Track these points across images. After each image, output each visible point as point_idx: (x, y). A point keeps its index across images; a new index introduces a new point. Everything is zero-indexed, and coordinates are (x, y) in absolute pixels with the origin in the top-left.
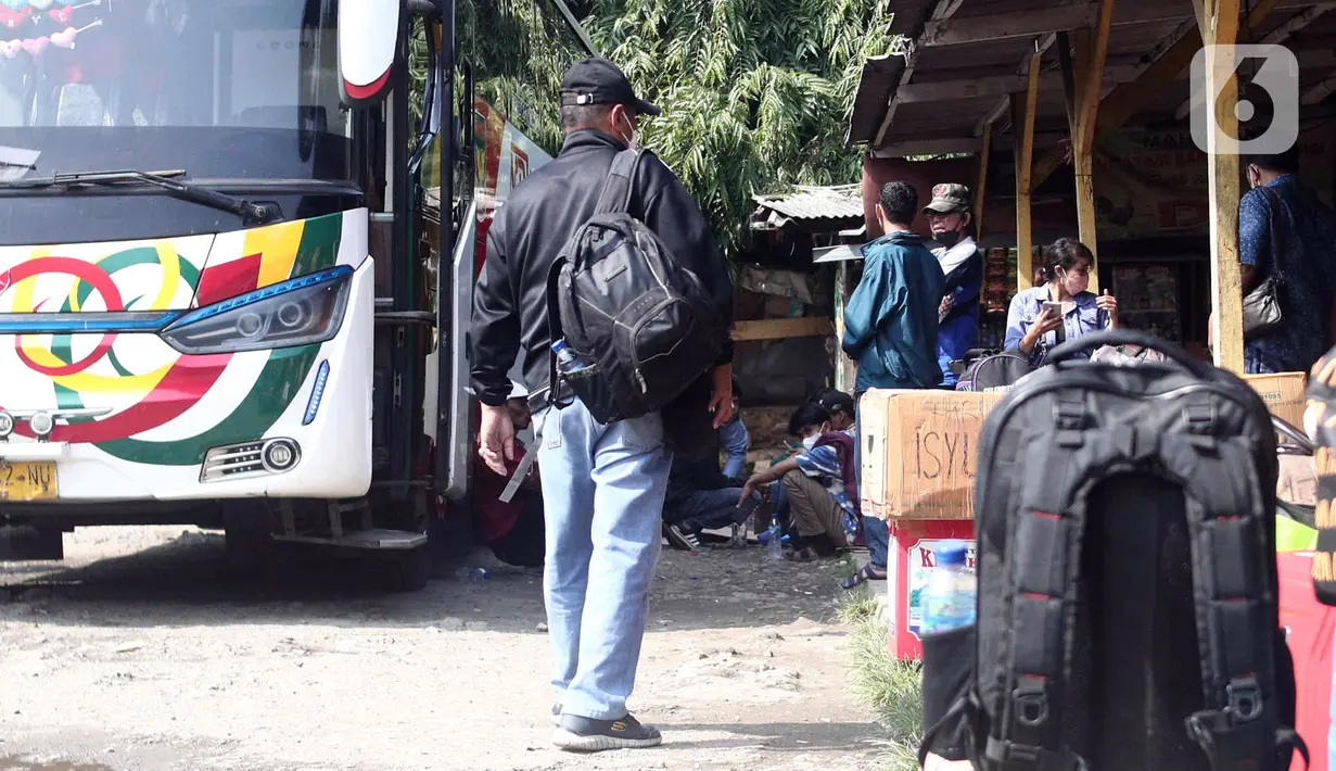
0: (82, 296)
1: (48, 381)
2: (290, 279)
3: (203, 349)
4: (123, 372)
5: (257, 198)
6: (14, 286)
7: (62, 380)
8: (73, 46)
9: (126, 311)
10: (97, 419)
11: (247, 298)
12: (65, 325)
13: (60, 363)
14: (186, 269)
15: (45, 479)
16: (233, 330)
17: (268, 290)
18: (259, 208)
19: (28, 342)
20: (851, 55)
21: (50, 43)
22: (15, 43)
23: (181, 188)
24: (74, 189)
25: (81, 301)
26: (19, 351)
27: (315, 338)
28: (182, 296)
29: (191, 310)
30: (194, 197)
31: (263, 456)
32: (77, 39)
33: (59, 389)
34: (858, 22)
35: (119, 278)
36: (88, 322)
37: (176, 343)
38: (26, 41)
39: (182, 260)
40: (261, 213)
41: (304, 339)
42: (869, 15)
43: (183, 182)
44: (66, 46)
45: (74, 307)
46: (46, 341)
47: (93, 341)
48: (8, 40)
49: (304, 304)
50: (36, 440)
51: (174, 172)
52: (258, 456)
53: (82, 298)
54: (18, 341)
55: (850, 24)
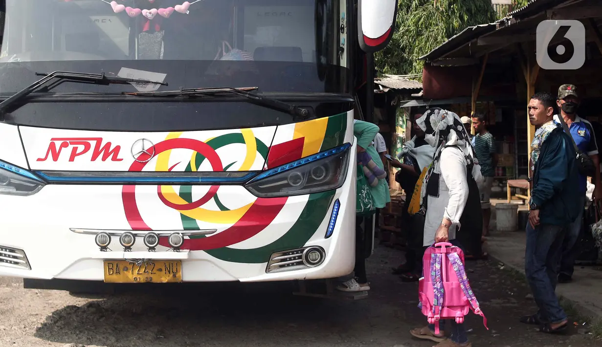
0: (198, 163)
1: (177, 213)
2: (320, 152)
3: (269, 194)
4: (223, 208)
5: (300, 104)
6: (156, 157)
7: (185, 212)
8: (188, 12)
9: (225, 172)
10: (207, 236)
11: (295, 164)
12: (187, 178)
13: (185, 202)
14: (260, 146)
15: (175, 270)
16: (285, 182)
17: (306, 159)
18: (303, 110)
19: (165, 189)
20: (402, 22)
21: (175, 10)
22: (154, 10)
23: (257, 98)
24: (192, 98)
25: (198, 166)
26: (160, 195)
27: (332, 186)
28: (258, 163)
29: (263, 171)
30: (265, 103)
31: (304, 257)
32: (190, 8)
33: (184, 218)
34: (405, 9)
35: (221, 152)
36: (201, 178)
37: (254, 190)
38: (160, 9)
39: (258, 141)
40: (305, 113)
41: (326, 188)
42: (409, 7)
43: (258, 94)
44: (184, 13)
45: (194, 169)
46: (176, 189)
47: (205, 189)
48: (149, 9)
49: (326, 166)
50: (171, 249)
51: (251, 88)
52: (300, 257)
53: (198, 164)
54: (159, 189)
55: (402, 10)
